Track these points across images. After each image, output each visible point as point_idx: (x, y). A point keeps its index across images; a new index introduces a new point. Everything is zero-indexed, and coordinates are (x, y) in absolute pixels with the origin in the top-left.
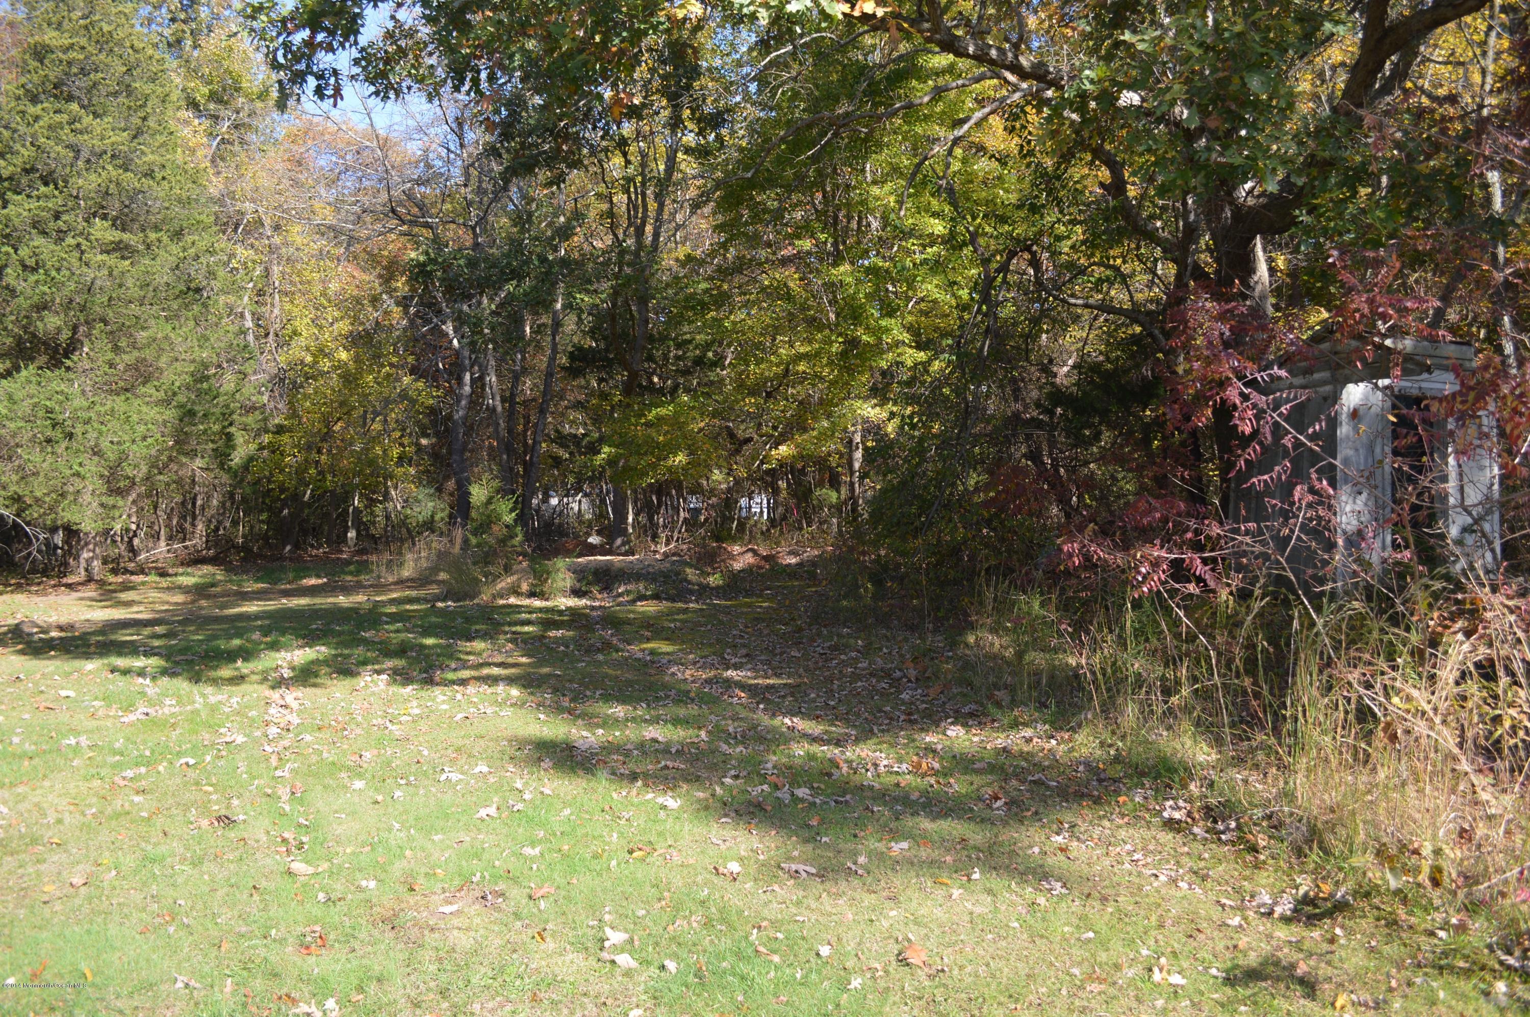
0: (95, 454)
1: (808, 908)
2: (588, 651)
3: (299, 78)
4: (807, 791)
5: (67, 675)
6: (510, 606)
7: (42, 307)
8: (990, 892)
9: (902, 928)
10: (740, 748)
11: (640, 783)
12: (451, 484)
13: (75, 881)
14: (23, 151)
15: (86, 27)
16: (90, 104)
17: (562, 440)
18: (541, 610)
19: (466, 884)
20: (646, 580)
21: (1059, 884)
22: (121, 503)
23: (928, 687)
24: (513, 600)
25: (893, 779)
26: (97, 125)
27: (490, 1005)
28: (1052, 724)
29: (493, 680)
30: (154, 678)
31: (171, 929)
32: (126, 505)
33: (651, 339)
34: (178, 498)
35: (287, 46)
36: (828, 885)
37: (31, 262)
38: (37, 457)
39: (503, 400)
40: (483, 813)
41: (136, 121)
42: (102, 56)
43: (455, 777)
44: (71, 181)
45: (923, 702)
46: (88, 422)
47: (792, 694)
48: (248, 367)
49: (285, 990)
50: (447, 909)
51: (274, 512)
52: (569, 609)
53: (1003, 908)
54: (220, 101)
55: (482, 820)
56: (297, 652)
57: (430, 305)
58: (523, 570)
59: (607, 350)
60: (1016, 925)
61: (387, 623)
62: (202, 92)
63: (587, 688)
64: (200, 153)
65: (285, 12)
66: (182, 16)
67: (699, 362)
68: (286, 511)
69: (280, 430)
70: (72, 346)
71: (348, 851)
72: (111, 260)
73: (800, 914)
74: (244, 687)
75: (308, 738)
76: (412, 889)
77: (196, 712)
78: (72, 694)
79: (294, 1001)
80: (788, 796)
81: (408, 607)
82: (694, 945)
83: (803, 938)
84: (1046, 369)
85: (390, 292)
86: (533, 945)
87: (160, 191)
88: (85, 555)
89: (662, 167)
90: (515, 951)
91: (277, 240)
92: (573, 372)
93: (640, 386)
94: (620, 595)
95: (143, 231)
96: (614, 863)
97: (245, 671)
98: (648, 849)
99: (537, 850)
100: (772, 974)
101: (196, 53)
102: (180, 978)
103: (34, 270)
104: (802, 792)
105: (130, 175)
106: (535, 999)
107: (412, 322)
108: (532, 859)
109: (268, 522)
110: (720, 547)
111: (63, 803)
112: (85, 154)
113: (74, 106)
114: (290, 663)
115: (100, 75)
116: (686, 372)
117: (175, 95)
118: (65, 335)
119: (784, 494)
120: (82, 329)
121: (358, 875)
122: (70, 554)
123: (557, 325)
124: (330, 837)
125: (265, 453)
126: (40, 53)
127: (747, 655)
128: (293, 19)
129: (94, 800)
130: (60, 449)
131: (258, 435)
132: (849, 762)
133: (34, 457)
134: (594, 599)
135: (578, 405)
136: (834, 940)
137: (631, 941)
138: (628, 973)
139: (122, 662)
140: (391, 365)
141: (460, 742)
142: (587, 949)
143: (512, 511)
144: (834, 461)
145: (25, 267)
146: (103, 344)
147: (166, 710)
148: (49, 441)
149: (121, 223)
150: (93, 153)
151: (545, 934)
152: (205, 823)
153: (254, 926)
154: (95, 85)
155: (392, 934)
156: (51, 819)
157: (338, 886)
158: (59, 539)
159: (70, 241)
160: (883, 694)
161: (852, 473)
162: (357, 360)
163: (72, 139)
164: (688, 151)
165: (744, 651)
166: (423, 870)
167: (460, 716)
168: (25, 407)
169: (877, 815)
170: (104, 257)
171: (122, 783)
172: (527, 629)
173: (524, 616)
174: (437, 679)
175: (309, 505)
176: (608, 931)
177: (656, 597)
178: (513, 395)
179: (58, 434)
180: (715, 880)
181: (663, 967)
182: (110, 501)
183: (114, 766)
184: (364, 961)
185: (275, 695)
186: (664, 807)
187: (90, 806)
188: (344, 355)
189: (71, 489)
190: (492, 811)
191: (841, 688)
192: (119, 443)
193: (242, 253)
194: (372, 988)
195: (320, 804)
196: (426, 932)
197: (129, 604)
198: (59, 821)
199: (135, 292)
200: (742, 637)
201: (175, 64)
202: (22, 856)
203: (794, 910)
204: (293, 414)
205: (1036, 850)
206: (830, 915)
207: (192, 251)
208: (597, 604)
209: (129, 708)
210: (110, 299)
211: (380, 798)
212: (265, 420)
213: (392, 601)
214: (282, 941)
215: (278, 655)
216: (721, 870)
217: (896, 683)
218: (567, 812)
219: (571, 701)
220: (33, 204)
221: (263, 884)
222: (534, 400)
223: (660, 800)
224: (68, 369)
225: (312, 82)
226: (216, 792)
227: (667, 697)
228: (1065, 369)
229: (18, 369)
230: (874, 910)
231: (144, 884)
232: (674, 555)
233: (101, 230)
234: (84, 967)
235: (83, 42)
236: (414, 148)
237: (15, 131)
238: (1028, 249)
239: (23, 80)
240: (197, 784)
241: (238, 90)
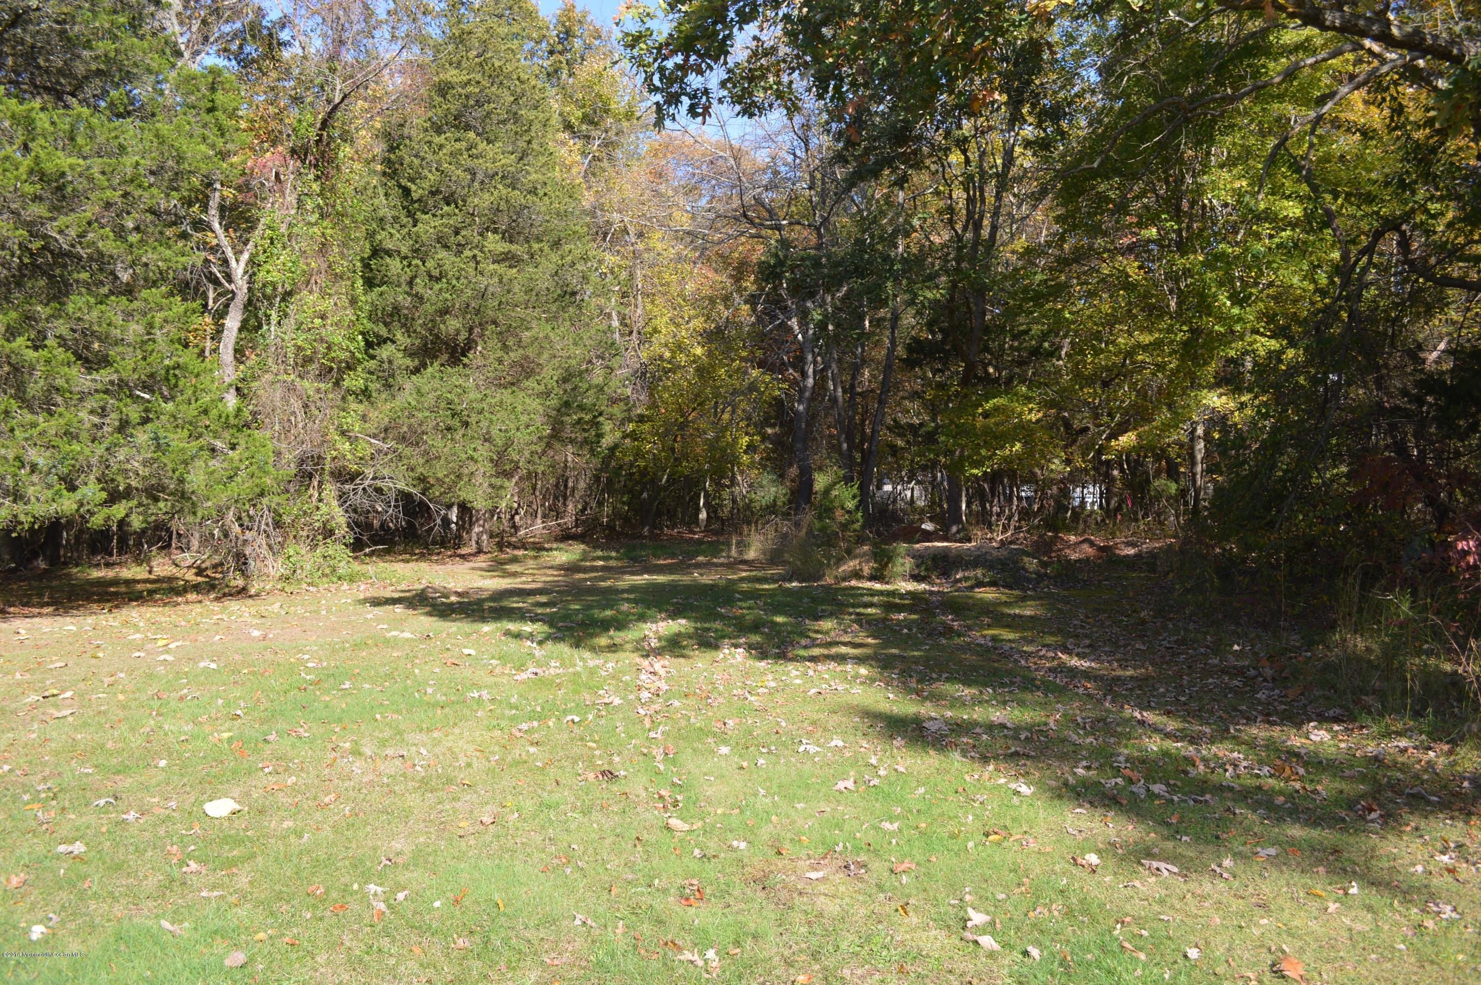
0: (486, 440)
1: (1172, 907)
2: (930, 635)
3: (673, 99)
4: (1163, 787)
5: (468, 635)
6: (852, 588)
7: (444, 312)
8: (1370, 908)
9: (1276, 939)
10: (1090, 739)
11: (991, 767)
12: (794, 471)
13: (485, 819)
14: (430, 176)
15: (481, 64)
16: (484, 131)
17: (898, 428)
18: (881, 593)
19: (830, 852)
20: (984, 567)
21: (1448, 908)
22: (507, 484)
23: (1286, 688)
24: (853, 583)
25: (1255, 782)
26: (490, 150)
27: (859, 972)
28: (1429, 734)
29: (842, 659)
30: (540, 643)
31: (568, 871)
32: (511, 485)
33: (986, 330)
34: (552, 481)
35: (661, 70)
36: (1192, 886)
37: (436, 273)
38: (438, 442)
39: (844, 391)
40: (841, 785)
41: (522, 144)
42: (494, 89)
43: (812, 749)
44: (469, 200)
45: (1281, 703)
46: (481, 412)
47: (1140, 688)
48: (615, 363)
49: (670, 937)
50: (814, 875)
51: (635, 496)
52: (909, 593)
53: (1386, 927)
54: (592, 122)
55: (841, 792)
56: (661, 624)
57: (775, 303)
58: (865, 554)
59: (943, 342)
60: (1402, 946)
61: (740, 600)
62: (575, 115)
63: (932, 670)
64: (574, 171)
65: (662, 39)
66: (560, 47)
67: (1036, 352)
68: (645, 495)
69: (641, 419)
70: (470, 345)
71: (719, 812)
72: (501, 268)
73: (1164, 913)
74: (620, 655)
75: (676, 703)
76: (779, 853)
77: (577, 674)
78: (472, 652)
79: (680, 949)
80: (1143, 791)
81: (758, 586)
82: (1057, 934)
83: (1169, 938)
84: (1415, 353)
85: (740, 290)
86: (896, 918)
87: (542, 206)
88: (477, 529)
89: (999, 161)
90: (880, 922)
91: (641, 246)
92: (910, 363)
93: (976, 376)
94: (960, 580)
95: (528, 242)
96: (970, 844)
97: (617, 641)
98: (1003, 833)
99: (896, 825)
100: (1139, 972)
101: (571, 81)
102: (579, 916)
103: (438, 279)
104: (1158, 788)
105: (517, 192)
106: (901, 970)
107: (759, 320)
108: (892, 834)
109: (629, 504)
110: (1056, 537)
111: (471, 748)
112: (480, 176)
113: (471, 135)
114: (657, 632)
115: (492, 105)
116: (1021, 363)
117: (555, 120)
118: (464, 335)
119: (1119, 484)
120: (477, 330)
121: (729, 835)
122: (464, 528)
123: (896, 318)
124: (702, 798)
125: (628, 441)
126: (443, 89)
127: (1090, 646)
128: (668, 44)
129: (497, 748)
130: (458, 436)
131: (622, 423)
132: (1204, 760)
133: (436, 443)
134: (932, 584)
135: (915, 395)
136: (1201, 943)
137: (992, 923)
138: (991, 955)
139: (513, 626)
140: (742, 359)
141: (815, 716)
142: (949, 927)
143: (854, 497)
144: (1172, 452)
145: (431, 277)
146: (494, 343)
147: (552, 671)
148: (449, 429)
149: (509, 236)
150: (486, 176)
151: (908, 908)
152: (591, 776)
153: (640, 875)
154: (488, 114)
155: (761, 894)
156: (462, 762)
157: (711, 844)
158: (454, 516)
159: (467, 253)
160: (1236, 691)
161: (1193, 463)
162: (710, 354)
163: (470, 163)
164: (1027, 144)
165: (1087, 642)
166: (789, 835)
167: (813, 691)
168: (430, 399)
169: (1239, 818)
170: (496, 266)
171: (518, 734)
172: (870, 610)
173: (866, 599)
174: (790, 655)
175: (665, 489)
176: (971, 913)
177: (993, 584)
178: (852, 386)
179: (456, 423)
180: (1074, 870)
181: (1026, 953)
182: (498, 482)
183: (512, 719)
184: (740, 918)
185: (645, 663)
186: (1017, 793)
187: (493, 753)
188: (699, 351)
189: (466, 471)
190: (850, 784)
191: (1191, 684)
192: (506, 431)
193: (611, 259)
194: (749, 943)
195: (691, 766)
196: (795, 895)
197: (514, 574)
198: (469, 765)
199: (520, 297)
200: (1083, 627)
201: (554, 91)
202: (440, 794)
203: (1156, 908)
204: (653, 406)
205: (1419, 868)
206: (1196, 916)
207: (569, 259)
208: (935, 589)
209: (521, 668)
210: (500, 303)
211: (745, 764)
212: (629, 410)
213: (742, 579)
214: (665, 891)
215: (644, 626)
216: (1079, 861)
217: (1250, 682)
218: (922, 790)
219: (918, 682)
220: (438, 222)
221: (645, 836)
222: (873, 391)
223: (1013, 786)
224: (465, 365)
225: (686, 101)
226: (598, 748)
227: (1012, 683)
228: (1435, 354)
229: (425, 366)
230: (1243, 916)
231: (543, 827)
232: (1011, 543)
233: (494, 243)
234: (497, 897)
235: (479, 77)
236: (762, 157)
237: (423, 159)
238: (1397, 228)
239: (430, 114)
240: (582, 739)
241: (607, 111)
